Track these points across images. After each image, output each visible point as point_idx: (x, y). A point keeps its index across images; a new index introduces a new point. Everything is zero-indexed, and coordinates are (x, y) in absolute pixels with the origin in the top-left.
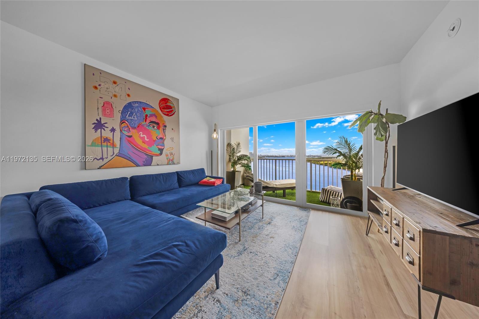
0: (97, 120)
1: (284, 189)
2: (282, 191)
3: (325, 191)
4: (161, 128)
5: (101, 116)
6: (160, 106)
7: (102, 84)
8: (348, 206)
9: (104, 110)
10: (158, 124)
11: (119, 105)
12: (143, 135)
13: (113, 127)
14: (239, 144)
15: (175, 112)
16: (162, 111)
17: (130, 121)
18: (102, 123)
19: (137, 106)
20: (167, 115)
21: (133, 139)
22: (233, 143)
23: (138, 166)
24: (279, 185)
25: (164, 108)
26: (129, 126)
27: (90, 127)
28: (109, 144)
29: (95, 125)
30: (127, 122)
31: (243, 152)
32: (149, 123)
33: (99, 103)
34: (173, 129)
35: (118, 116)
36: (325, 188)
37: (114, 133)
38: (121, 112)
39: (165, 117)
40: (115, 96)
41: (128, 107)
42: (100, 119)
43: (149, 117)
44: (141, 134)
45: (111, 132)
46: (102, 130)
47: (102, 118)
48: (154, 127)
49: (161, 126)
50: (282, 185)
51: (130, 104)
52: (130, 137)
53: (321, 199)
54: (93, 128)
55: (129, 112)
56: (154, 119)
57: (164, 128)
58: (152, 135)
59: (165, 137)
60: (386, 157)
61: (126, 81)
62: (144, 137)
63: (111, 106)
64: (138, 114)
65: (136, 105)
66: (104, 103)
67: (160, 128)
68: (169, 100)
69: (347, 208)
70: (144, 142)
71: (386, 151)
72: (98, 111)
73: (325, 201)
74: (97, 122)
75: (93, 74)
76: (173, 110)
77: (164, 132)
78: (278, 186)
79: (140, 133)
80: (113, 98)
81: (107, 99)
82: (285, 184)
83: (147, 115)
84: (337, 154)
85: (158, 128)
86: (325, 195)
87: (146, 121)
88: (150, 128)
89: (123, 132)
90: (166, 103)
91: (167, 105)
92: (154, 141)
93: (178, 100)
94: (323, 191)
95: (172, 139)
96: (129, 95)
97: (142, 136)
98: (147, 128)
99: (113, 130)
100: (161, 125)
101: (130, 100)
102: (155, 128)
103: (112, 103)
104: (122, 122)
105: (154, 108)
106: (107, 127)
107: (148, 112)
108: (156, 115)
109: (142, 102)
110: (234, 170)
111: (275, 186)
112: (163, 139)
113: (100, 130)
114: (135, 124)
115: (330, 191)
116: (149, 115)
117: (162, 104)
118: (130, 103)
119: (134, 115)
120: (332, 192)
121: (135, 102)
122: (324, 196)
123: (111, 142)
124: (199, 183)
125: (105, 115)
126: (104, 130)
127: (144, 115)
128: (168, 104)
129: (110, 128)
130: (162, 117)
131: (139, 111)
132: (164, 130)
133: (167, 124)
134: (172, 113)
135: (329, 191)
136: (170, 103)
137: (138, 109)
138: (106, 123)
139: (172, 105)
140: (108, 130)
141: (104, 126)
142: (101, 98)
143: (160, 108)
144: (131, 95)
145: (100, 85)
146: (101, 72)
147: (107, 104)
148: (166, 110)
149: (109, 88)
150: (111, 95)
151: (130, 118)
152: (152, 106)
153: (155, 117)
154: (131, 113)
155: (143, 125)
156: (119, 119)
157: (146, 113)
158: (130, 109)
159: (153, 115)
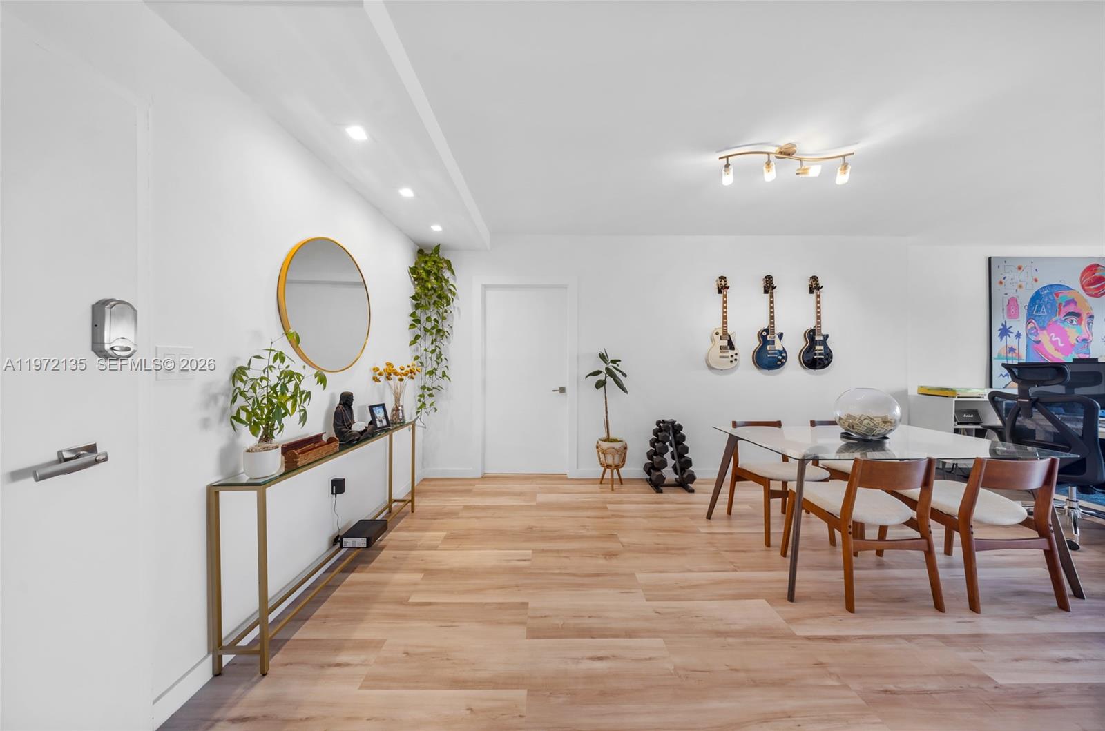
0: (1002, 325)
5: (1006, 319)
6: (1081, 283)
7: (1007, 275)
9: (1009, 310)
10: (1078, 315)
11: (1025, 298)
12: (1055, 337)
16: (1085, 290)
17: (1038, 319)
18: (1008, 327)
19: (1047, 293)
20: (1096, 295)
21: (1043, 345)
25: (1090, 284)
26: (1037, 326)
27: (996, 334)
28: (1014, 355)
29: (1001, 331)
30: (1033, 321)
32: (1064, 317)
33: (1004, 301)
35: (1023, 314)
38: (1026, 308)
39: (1092, 300)
40: (1020, 287)
41: (1036, 299)
42: (1005, 322)
43: (1064, 306)
45: (1017, 338)
46: (1007, 336)
47: (1008, 320)
48: (1072, 322)
49: (1084, 318)
51: (1038, 293)
52: (1039, 342)
54: (999, 336)
55: (1037, 306)
56: (1071, 309)
57: (1090, 321)
58: (1069, 337)
59: (1091, 338)
61: (1032, 260)
62: (1057, 340)
63: (1016, 303)
64: (1049, 306)
66: (1009, 300)
67: (1083, 322)
68: (1098, 265)
70: (1057, 349)
72: (1003, 313)
74: (1003, 327)
75: (999, 267)
77: (1089, 328)
79: (1051, 335)
80: (1018, 289)
81: (1012, 294)
83: (1060, 305)
85: (1079, 323)
87: (1059, 314)
88: (1066, 325)
89: (1030, 336)
90: (1094, 274)
91: (1096, 277)
92: (1073, 346)
96: (1036, 280)
97: (1054, 339)
98: (1061, 325)
99: (1018, 335)
100: (1084, 316)
101: (1037, 287)
102: (1074, 323)
103: (1017, 298)
104: (1029, 322)
105: (1071, 289)
106: (1012, 333)
107: (1062, 298)
108: (1076, 300)
109: (1054, 285)
112: (1087, 340)
113: (1005, 337)
114: (1045, 322)
116: (1064, 304)
117: (1086, 277)
118: (1038, 290)
119: (1044, 309)
121: (1044, 287)
123: (1016, 351)
125: (1010, 316)
126: (1009, 336)
127: (1057, 305)
128: (1096, 275)
129: (1015, 334)
130: (1086, 301)
131: (1050, 300)
132: (1089, 324)
133: (1095, 313)
136: (1101, 271)
137: (1048, 298)
138: (1011, 327)
139: (1102, 274)
140: (1013, 336)
141: (1009, 331)
142: (1006, 294)
143: (1083, 287)
144: (1038, 279)
145: (1004, 278)
146: (1005, 260)
147: (1013, 302)
148: (1092, 287)
149: (1013, 276)
150: (1016, 287)
151: (1038, 314)
152: (1068, 287)
153: (1073, 305)
154: (1040, 306)
155: (1056, 322)
156: (1025, 319)
157: (1059, 302)
158: (1037, 301)
159: (1071, 302)
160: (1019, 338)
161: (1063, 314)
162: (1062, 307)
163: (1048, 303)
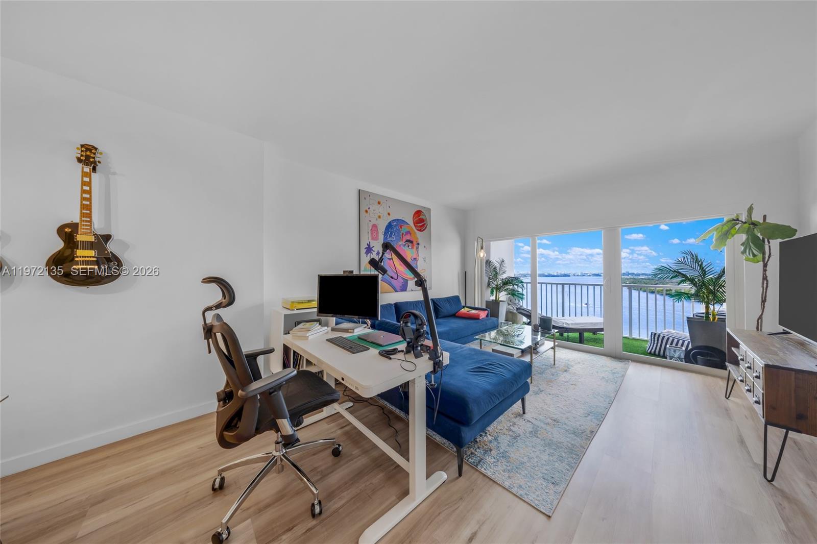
0: (368, 244)
1: (581, 331)
2: (577, 335)
3: (656, 337)
4: (415, 246)
5: (370, 240)
7: (371, 207)
8: (699, 359)
9: (372, 234)
10: (411, 242)
14: (503, 261)
15: (427, 226)
16: (415, 226)
18: (371, 247)
21: (393, 261)
22: (495, 260)
23: (396, 291)
24: (572, 324)
25: (417, 223)
27: (363, 251)
29: (367, 250)
31: (509, 273)
32: (404, 242)
33: (369, 226)
34: (425, 247)
35: (381, 237)
36: (658, 332)
38: (383, 233)
40: (380, 217)
41: (389, 227)
47: (371, 241)
49: (415, 244)
50: (577, 324)
51: (390, 223)
53: (650, 349)
54: (365, 253)
55: (389, 233)
56: (408, 237)
59: (418, 257)
60: (765, 287)
61: (388, 199)
64: (396, 234)
65: (395, 224)
66: (372, 226)
68: (422, 212)
69: (696, 363)
71: (765, 278)
72: (368, 235)
73: (657, 353)
74: (368, 246)
75: (365, 199)
76: (425, 223)
77: (417, 251)
78: (571, 326)
80: (378, 219)
81: (374, 222)
82: (583, 324)
83: (403, 234)
84: (680, 279)
85: (412, 248)
86: (657, 343)
87: (402, 240)
90: (419, 216)
91: (419, 219)
93: (430, 209)
94: (653, 337)
95: (424, 259)
96: (389, 214)
98: (403, 248)
102: (410, 247)
103: (377, 225)
105: (408, 224)
106: (374, 251)
107: (404, 230)
108: (411, 232)
109: (399, 219)
110: (496, 299)
111: (565, 326)
112: (416, 259)
113: (369, 254)
115: (666, 337)
116: (404, 234)
117: (416, 218)
119: (393, 236)
120: (671, 339)
121: (394, 220)
122: (655, 345)
124: (457, 314)
125: (373, 239)
126: (372, 253)
127: (401, 234)
128: (421, 217)
129: (376, 252)
130: (415, 233)
131: (397, 230)
132: (417, 248)
133: (420, 241)
134: (425, 227)
135: (664, 337)
136: (423, 215)
137: (396, 228)
139: (423, 217)
141: (372, 250)
142: (370, 221)
143: (414, 223)
144: (391, 214)
145: (369, 208)
146: (370, 194)
147: (375, 227)
148: (419, 225)
149: (375, 209)
150: (377, 217)
151: (390, 239)
153: (409, 235)
154: (391, 233)
155: (400, 245)
156: (382, 241)
157: (402, 232)
158: (390, 230)
159: (408, 233)
160: (379, 255)
161: (404, 240)
162: (404, 236)
163: (396, 232)
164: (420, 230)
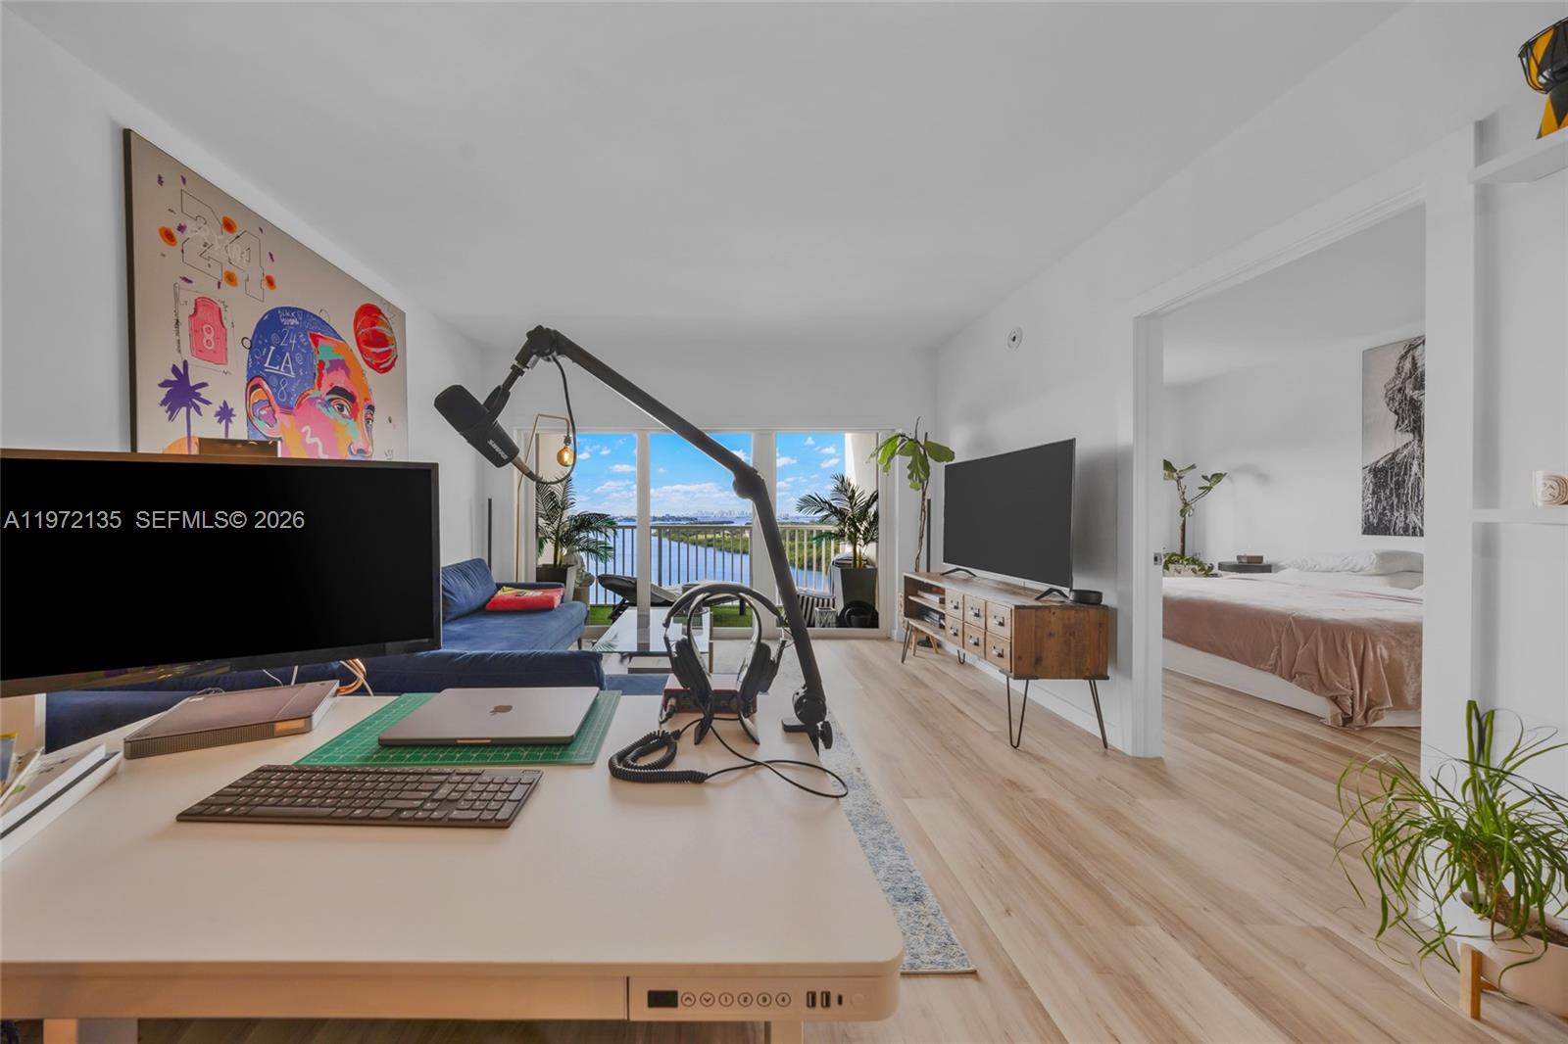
0: (175, 370)
4: (363, 413)
5: (187, 354)
6: (356, 334)
7: (190, 225)
8: (854, 621)
9: (196, 332)
10: (351, 397)
11: (242, 319)
12: (312, 436)
13: (225, 403)
15: (395, 359)
17: (275, 382)
18: (192, 383)
19: (295, 325)
20: (380, 368)
22: (551, 479)
25: (368, 343)
26: (273, 401)
27: (151, 395)
29: (169, 389)
30: (266, 386)
32: (327, 394)
33: (182, 299)
34: (390, 420)
35: (239, 358)
37: (230, 424)
38: (247, 343)
39: (371, 375)
40: (230, 278)
41: (271, 327)
42: (185, 364)
43: (329, 371)
44: (306, 432)
45: (220, 421)
46: (192, 410)
47: (193, 361)
48: (341, 409)
49: (360, 406)
51: (273, 314)
54: (164, 403)
55: (273, 348)
56: (340, 380)
57: (369, 416)
59: (370, 449)
61: (264, 227)
62: (316, 444)
63: (217, 317)
64: (299, 359)
65: (294, 322)
66: (196, 301)
67: (359, 415)
68: (380, 312)
72: (178, 334)
74: (175, 379)
75: (161, 181)
76: (390, 351)
77: (367, 428)
79: (303, 430)
80: (224, 283)
81: (205, 287)
83: (322, 364)
85: (354, 414)
87: (319, 383)
88: (332, 413)
89: (256, 422)
90: (373, 324)
91: (375, 332)
93: (404, 314)
95: (389, 456)
96: (270, 282)
97: (309, 440)
98: (324, 410)
99: (225, 414)
100: (361, 403)
101: (274, 300)
102: (346, 412)
103: (221, 306)
104: (252, 387)
105: (339, 338)
106: (207, 402)
107: (326, 352)
108: (347, 364)
109: (311, 314)
112: (365, 453)
113: (184, 409)
114: (290, 395)
116: (327, 365)
117: (362, 327)
118: (276, 310)
119: (287, 362)
121: (290, 309)
124: (487, 607)
125: (199, 351)
126: (198, 409)
127: (316, 363)
128: (377, 327)
129: (216, 407)
130: (362, 372)
131: (303, 346)
132: (368, 420)
133: (376, 401)
134: (390, 362)
136: (383, 324)
137: (298, 339)
138: (204, 385)
139: (385, 331)
140: (209, 412)
141: (198, 396)
142: (186, 280)
143: (357, 340)
144: (277, 283)
145: (181, 228)
146: (183, 173)
147: (206, 315)
148: (373, 350)
149: (209, 237)
150: (219, 275)
151: (275, 370)
152: (335, 332)
153: (341, 372)
154: (278, 352)
155: (312, 401)
156: (245, 373)
157: (319, 357)
158: (274, 337)
159: (337, 365)
160: (229, 421)
161: (326, 388)
162: (324, 372)
163: (297, 350)
164: (376, 367)
